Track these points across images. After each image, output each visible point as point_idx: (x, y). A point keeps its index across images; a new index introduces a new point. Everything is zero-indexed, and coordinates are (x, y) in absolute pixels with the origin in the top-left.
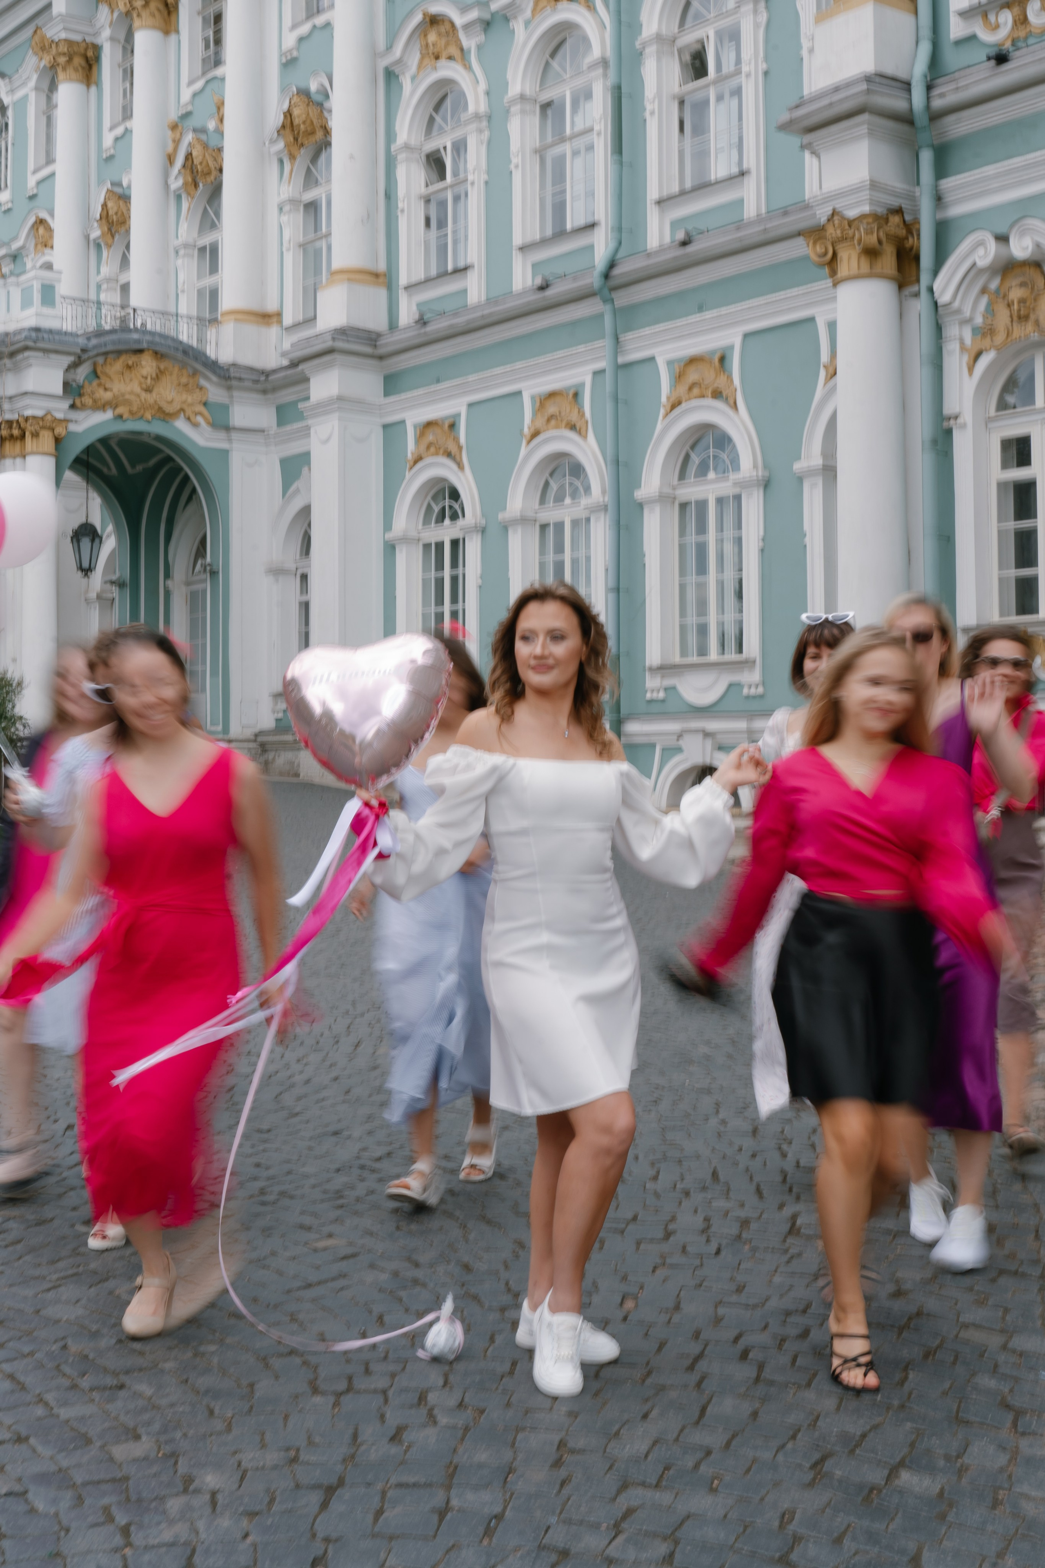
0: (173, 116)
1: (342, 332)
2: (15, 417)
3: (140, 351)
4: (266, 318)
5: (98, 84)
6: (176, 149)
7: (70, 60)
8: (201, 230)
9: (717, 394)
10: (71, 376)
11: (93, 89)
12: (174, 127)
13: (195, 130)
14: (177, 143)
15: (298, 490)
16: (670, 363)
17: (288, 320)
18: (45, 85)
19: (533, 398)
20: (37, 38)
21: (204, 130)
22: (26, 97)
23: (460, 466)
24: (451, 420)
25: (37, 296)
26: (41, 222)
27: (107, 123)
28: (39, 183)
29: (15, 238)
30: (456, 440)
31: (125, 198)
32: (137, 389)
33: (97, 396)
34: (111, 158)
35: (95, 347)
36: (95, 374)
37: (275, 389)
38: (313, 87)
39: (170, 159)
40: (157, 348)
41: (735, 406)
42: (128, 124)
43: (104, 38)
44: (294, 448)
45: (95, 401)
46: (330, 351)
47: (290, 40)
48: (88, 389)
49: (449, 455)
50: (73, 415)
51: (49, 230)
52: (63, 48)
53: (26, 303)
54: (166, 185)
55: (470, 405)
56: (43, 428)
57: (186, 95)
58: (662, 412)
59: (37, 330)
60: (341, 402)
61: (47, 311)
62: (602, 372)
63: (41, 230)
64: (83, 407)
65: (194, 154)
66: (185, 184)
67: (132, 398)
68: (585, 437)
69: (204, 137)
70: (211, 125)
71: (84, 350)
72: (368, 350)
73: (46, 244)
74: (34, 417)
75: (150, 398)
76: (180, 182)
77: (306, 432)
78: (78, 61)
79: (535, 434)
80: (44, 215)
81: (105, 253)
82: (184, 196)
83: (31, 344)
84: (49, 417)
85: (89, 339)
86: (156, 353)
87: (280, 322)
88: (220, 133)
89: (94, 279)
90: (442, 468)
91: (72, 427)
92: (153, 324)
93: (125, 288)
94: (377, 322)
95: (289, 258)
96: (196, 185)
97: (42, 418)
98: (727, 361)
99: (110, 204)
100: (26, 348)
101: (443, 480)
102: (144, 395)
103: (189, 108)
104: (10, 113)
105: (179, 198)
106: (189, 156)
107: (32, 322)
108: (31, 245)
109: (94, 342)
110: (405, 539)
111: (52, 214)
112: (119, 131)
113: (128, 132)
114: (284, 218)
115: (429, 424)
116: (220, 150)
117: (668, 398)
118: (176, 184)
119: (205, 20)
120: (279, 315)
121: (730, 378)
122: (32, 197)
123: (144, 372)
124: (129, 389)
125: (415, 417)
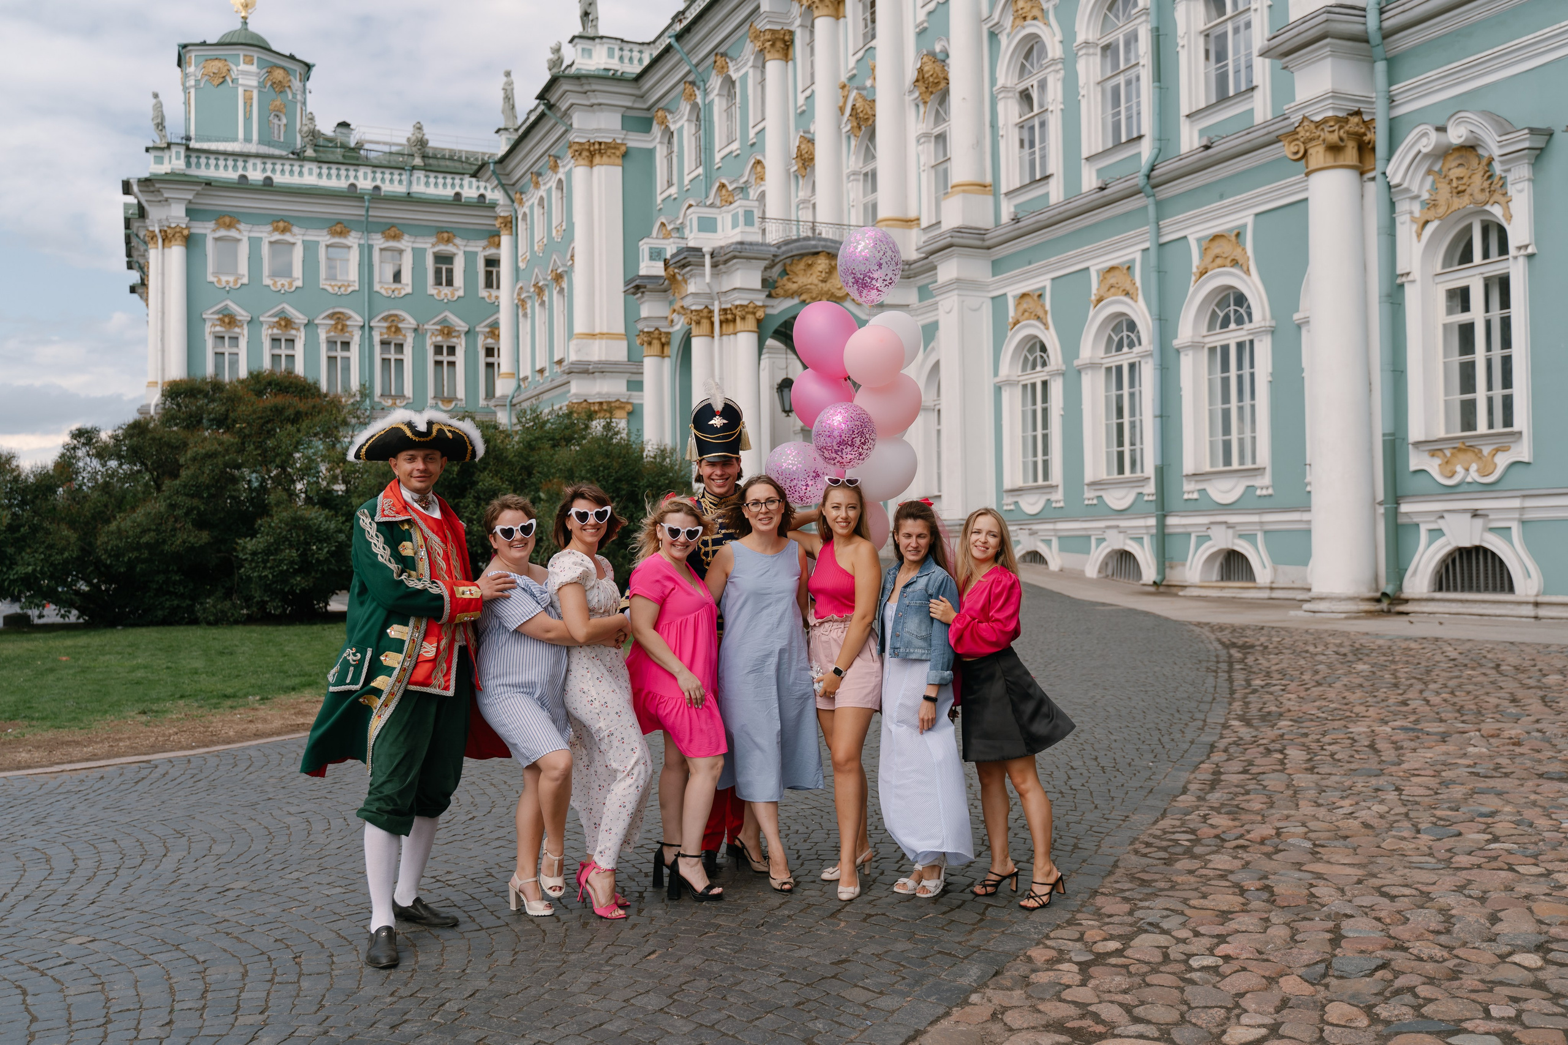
0: (844, 78)
1: (959, 230)
2: (728, 306)
3: (817, 253)
4: (909, 222)
5: (794, 60)
6: (845, 103)
7: (773, 45)
8: (865, 161)
9: (1235, 263)
10: (767, 274)
11: (790, 63)
12: (843, 87)
13: (857, 88)
14: (846, 98)
15: (933, 349)
16: (1199, 240)
17: (924, 223)
18: (760, 64)
19: (1098, 271)
20: (752, 31)
21: (864, 88)
22: (746, 73)
23: (1045, 324)
24: (1039, 292)
25: (741, 219)
26: (759, 162)
27: (800, 88)
28: (757, 133)
29: (741, 176)
30: (1043, 306)
31: (811, 141)
32: (816, 281)
33: (787, 287)
34: (803, 112)
35: (783, 253)
36: (785, 272)
37: (916, 275)
38: (938, 48)
39: (842, 110)
40: (829, 251)
41: (1248, 272)
42: (813, 87)
43: (796, 27)
44: (928, 318)
45: (785, 291)
46: (950, 246)
47: (922, 15)
48: (780, 283)
49: (1038, 318)
50: (770, 302)
51: (764, 167)
52: (768, 36)
53: (735, 225)
54: (839, 128)
55: (1053, 279)
56: (748, 313)
57: (852, 61)
58: (1193, 278)
59: (742, 243)
60: (960, 284)
61: (748, 229)
62: (1147, 249)
63: (759, 168)
64: (777, 296)
65: (858, 105)
66: (852, 127)
67: (813, 287)
68: (1136, 301)
69: (864, 93)
70: (868, 83)
71: (775, 256)
72: (978, 243)
73: (762, 179)
74: (742, 306)
75: (825, 287)
76: (849, 127)
77: (935, 307)
78: (779, 45)
79: (1100, 300)
80: (759, 158)
81: (801, 182)
82: (852, 138)
83: (737, 254)
84: (751, 305)
85: (779, 248)
86: (829, 254)
87: (919, 224)
88: (873, 87)
89: (794, 201)
90: (1032, 328)
91: (770, 311)
92: (826, 233)
93: (814, 205)
94: (984, 220)
95: (924, 176)
96: (860, 128)
97: (747, 306)
98: (1242, 236)
99: (803, 146)
100: (735, 257)
101: (1036, 337)
102: (821, 285)
103: (854, 72)
104: (738, 84)
105: (849, 138)
106: (854, 108)
107: (738, 239)
108: (752, 180)
109: (784, 249)
110: (1010, 383)
111: (764, 156)
112: (808, 93)
113: (813, 92)
114: (921, 147)
115: (1024, 296)
116: (874, 101)
117: (1198, 268)
118: (846, 129)
119: (864, 6)
120: (918, 219)
121: (1244, 249)
122: (753, 145)
123: (820, 268)
124: (809, 281)
125: (1013, 291)
